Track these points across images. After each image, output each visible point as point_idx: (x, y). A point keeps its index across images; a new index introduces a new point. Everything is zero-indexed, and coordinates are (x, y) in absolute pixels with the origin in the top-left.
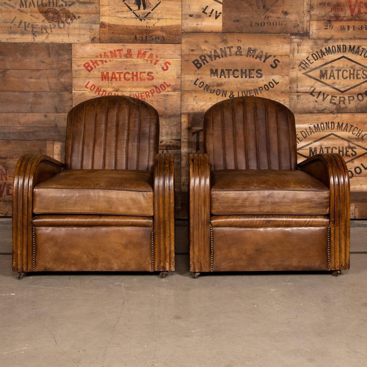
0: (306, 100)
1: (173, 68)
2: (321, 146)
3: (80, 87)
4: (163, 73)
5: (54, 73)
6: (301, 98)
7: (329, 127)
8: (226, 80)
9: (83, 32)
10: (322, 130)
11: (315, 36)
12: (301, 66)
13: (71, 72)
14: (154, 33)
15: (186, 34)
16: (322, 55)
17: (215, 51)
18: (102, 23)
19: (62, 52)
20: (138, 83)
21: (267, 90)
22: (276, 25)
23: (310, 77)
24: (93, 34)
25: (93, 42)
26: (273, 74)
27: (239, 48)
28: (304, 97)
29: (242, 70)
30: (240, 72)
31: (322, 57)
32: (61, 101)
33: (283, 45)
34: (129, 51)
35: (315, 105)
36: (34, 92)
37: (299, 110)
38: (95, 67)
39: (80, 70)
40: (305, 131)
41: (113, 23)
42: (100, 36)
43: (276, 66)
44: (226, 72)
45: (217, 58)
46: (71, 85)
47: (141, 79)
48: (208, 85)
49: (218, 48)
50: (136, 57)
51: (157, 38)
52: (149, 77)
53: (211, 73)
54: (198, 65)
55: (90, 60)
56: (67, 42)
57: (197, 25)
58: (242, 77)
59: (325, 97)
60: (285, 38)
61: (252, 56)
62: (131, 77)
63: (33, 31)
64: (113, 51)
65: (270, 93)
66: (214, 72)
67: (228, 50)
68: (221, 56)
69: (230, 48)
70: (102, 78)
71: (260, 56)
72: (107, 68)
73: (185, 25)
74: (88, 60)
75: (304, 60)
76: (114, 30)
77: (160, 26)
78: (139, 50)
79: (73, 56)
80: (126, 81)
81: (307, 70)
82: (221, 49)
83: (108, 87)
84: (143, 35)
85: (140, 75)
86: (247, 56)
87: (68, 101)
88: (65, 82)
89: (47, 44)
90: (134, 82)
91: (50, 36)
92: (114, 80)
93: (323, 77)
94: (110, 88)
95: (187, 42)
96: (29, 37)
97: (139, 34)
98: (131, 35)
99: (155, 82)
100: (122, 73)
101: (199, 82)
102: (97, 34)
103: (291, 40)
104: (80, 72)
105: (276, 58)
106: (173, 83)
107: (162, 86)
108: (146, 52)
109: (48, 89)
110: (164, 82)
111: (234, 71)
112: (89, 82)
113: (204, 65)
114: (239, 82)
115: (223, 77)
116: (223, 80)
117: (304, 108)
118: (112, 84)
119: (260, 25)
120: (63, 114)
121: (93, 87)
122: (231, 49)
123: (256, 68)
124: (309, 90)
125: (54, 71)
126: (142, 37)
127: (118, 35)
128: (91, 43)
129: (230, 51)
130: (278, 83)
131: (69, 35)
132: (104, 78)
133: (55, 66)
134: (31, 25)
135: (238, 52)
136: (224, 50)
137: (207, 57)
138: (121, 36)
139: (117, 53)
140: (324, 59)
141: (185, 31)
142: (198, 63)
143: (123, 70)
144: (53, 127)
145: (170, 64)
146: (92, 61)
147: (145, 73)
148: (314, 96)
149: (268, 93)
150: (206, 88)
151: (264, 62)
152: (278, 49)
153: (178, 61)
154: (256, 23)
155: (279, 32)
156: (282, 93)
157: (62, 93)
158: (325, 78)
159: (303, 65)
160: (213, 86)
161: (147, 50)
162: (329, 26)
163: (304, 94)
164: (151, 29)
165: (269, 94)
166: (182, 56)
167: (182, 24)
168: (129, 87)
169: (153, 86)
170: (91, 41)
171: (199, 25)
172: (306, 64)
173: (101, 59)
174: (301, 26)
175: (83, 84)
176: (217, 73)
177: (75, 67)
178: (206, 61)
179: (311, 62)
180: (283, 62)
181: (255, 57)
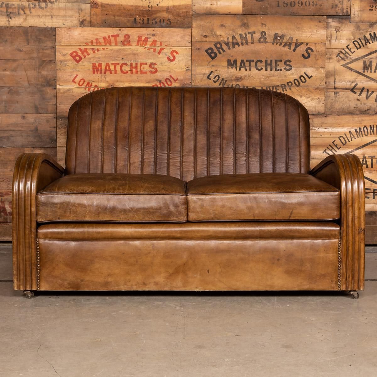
0: (346, 98)
1: (181, 58)
2: (364, 155)
3: (66, 81)
4: (169, 64)
5: (33, 63)
6: (340, 96)
7: (373, 132)
8: (248, 73)
9: (69, 13)
10: (366, 135)
11: (357, 19)
12: (340, 56)
13: (55, 62)
14: (158, 15)
15: (197, 17)
16: (366, 43)
17: (233, 37)
18: (94, 2)
19: (43, 38)
20: (138, 76)
21: (298, 86)
22: (309, 5)
23: (351, 69)
24: (82, 16)
25: (82, 26)
26: (305, 66)
27: (263, 34)
28: (344, 94)
29: (266, 61)
30: (264, 64)
31: (366, 45)
32: (43, 98)
33: (317, 31)
34: (127, 37)
35: (356, 105)
36: (9, 87)
37: (337, 111)
38: (85, 57)
39: (66, 61)
40: (344, 136)
41: (107, 3)
42: (90, 19)
43: (309, 56)
44: (247, 64)
45: (236, 46)
46: (55, 80)
47: (142, 72)
48: (225, 80)
49: (237, 34)
50: (136, 45)
51: (162, 20)
52: (151, 69)
53: (228, 65)
54: (212, 54)
55: (79, 48)
56: (50, 26)
57: (211, 4)
58: (266, 70)
59: (369, 95)
60: (320, 22)
61: (279, 43)
62: (130, 69)
63: (8, 12)
64: (107, 37)
65: (301, 89)
66: (232, 63)
67: (249, 36)
68: (240, 44)
69: (252, 33)
70: (93, 70)
71: (289, 44)
72: (99, 58)
73: (196, 5)
74: (76, 48)
75: (343, 49)
76: (108, 11)
77: (166, 7)
78: (139, 36)
79: (57, 43)
80: (123, 74)
81: (347, 61)
82: (241, 35)
83: (101, 81)
84: (144, 17)
85: (141, 66)
86: (273, 44)
87: (51, 99)
88: (47, 75)
89: (25, 27)
90: (133, 75)
91: (28, 18)
92: (108, 72)
93: (367, 70)
94: (103, 82)
95: (199, 26)
96: (3, 20)
97: (140, 16)
98: (129, 17)
99: (158, 75)
100: (118, 64)
101: (214, 75)
102: (87, 16)
103: (327, 24)
104: (66, 63)
105: (308, 46)
106: (181, 78)
107: (167, 80)
108: (148, 38)
109: (26, 84)
110: (171, 76)
111: (257, 62)
112: (77, 75)
113: (220, 54)
114: (263, 75)
115: (243, 69)
116: (243, 73)
117: (344, 108)
118: (105, 78)
119: (289, 6)
120: (45, 115)
121: (82, 81)
122: (254, 34)
123: (285, 58)
124: (349, 86)
125: (34, 61)
126: (143, 19)
127: (114, 17)
128: (80, 27)
129: (252, 37)
130: (312, 76)
131: (52, 17)
132: (96, 71)
133: (35, 55)
134: (6, 4)
135: (262, 39)
136: (244, 36)
137: (223, 44)
138: (116, 18)
139: (112, 39)
140: (368, 48)
141: (197, 12)
142: (213, 52)
143: (119, 61)
144: (32, 131)
145: (177, 53)
146: (80, 49)
147: (146, 64)
148: (355, 93)
149: (299, 89)
150: (222, 83)
151: (294, 50)
152: (312, 34)
153: (187, 49)
154: (284, 3)
155: (313, 14)
156: (315, 89)
157: (44, 88)
158: (369, 71)
159: (342, 54)
160: (231, 81)
161: (149, 36)
162: (374, 7)
163: (343, 90)
164: (153, 9)
165: (299, 91)
166: (192, 44)
167: (192, 3)
168: (127, 82)
169: (157, 80)
170: (80, 24)
171: (214, 5)
172: (346, 53)
173: (92, 47)
174: (340, 6)
175: (70, 78)
176: (236, 65)
177: (59, 57)
178: (222, 49)
179: (352, 51)
180: (317, 51)
181: (283, 44)
